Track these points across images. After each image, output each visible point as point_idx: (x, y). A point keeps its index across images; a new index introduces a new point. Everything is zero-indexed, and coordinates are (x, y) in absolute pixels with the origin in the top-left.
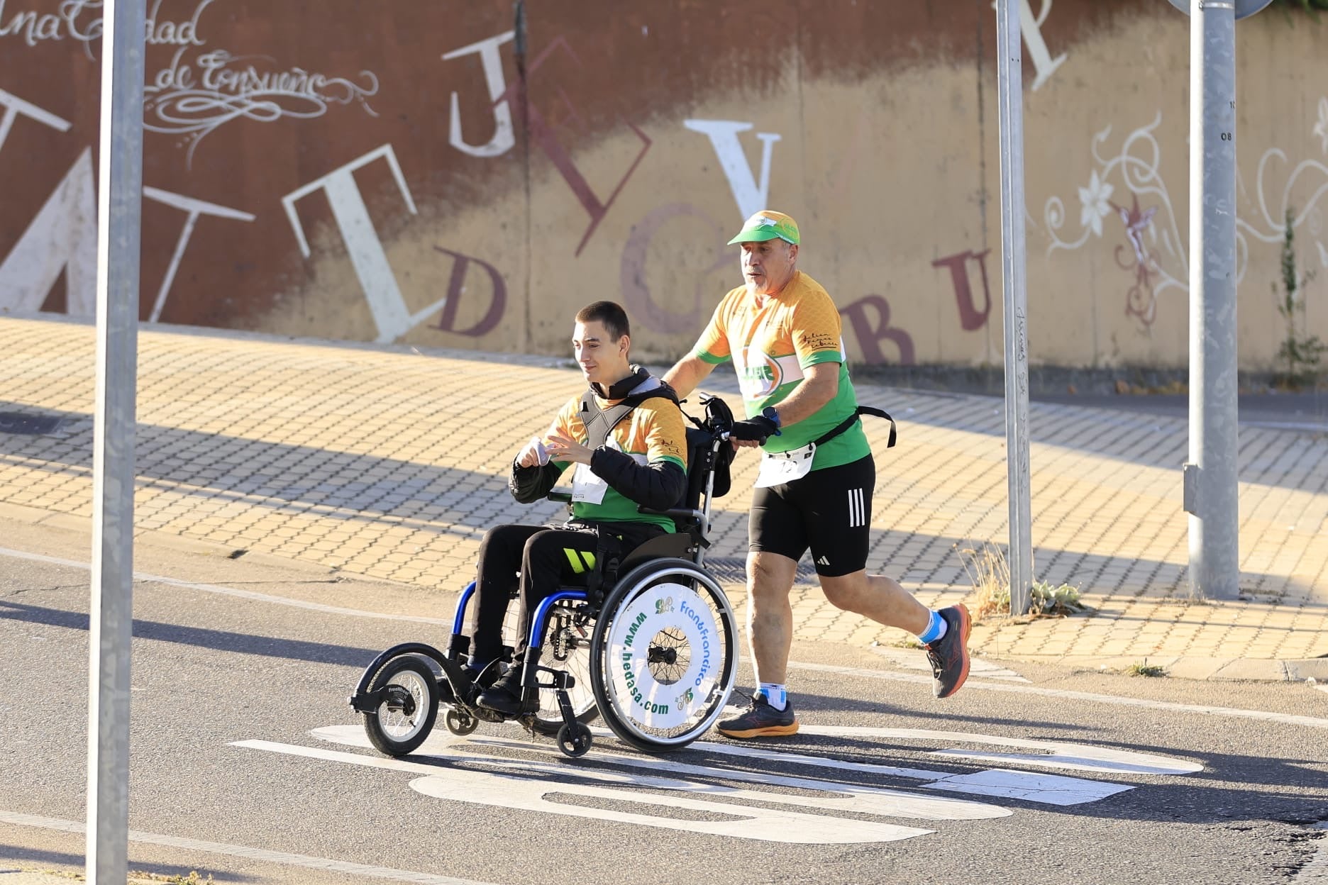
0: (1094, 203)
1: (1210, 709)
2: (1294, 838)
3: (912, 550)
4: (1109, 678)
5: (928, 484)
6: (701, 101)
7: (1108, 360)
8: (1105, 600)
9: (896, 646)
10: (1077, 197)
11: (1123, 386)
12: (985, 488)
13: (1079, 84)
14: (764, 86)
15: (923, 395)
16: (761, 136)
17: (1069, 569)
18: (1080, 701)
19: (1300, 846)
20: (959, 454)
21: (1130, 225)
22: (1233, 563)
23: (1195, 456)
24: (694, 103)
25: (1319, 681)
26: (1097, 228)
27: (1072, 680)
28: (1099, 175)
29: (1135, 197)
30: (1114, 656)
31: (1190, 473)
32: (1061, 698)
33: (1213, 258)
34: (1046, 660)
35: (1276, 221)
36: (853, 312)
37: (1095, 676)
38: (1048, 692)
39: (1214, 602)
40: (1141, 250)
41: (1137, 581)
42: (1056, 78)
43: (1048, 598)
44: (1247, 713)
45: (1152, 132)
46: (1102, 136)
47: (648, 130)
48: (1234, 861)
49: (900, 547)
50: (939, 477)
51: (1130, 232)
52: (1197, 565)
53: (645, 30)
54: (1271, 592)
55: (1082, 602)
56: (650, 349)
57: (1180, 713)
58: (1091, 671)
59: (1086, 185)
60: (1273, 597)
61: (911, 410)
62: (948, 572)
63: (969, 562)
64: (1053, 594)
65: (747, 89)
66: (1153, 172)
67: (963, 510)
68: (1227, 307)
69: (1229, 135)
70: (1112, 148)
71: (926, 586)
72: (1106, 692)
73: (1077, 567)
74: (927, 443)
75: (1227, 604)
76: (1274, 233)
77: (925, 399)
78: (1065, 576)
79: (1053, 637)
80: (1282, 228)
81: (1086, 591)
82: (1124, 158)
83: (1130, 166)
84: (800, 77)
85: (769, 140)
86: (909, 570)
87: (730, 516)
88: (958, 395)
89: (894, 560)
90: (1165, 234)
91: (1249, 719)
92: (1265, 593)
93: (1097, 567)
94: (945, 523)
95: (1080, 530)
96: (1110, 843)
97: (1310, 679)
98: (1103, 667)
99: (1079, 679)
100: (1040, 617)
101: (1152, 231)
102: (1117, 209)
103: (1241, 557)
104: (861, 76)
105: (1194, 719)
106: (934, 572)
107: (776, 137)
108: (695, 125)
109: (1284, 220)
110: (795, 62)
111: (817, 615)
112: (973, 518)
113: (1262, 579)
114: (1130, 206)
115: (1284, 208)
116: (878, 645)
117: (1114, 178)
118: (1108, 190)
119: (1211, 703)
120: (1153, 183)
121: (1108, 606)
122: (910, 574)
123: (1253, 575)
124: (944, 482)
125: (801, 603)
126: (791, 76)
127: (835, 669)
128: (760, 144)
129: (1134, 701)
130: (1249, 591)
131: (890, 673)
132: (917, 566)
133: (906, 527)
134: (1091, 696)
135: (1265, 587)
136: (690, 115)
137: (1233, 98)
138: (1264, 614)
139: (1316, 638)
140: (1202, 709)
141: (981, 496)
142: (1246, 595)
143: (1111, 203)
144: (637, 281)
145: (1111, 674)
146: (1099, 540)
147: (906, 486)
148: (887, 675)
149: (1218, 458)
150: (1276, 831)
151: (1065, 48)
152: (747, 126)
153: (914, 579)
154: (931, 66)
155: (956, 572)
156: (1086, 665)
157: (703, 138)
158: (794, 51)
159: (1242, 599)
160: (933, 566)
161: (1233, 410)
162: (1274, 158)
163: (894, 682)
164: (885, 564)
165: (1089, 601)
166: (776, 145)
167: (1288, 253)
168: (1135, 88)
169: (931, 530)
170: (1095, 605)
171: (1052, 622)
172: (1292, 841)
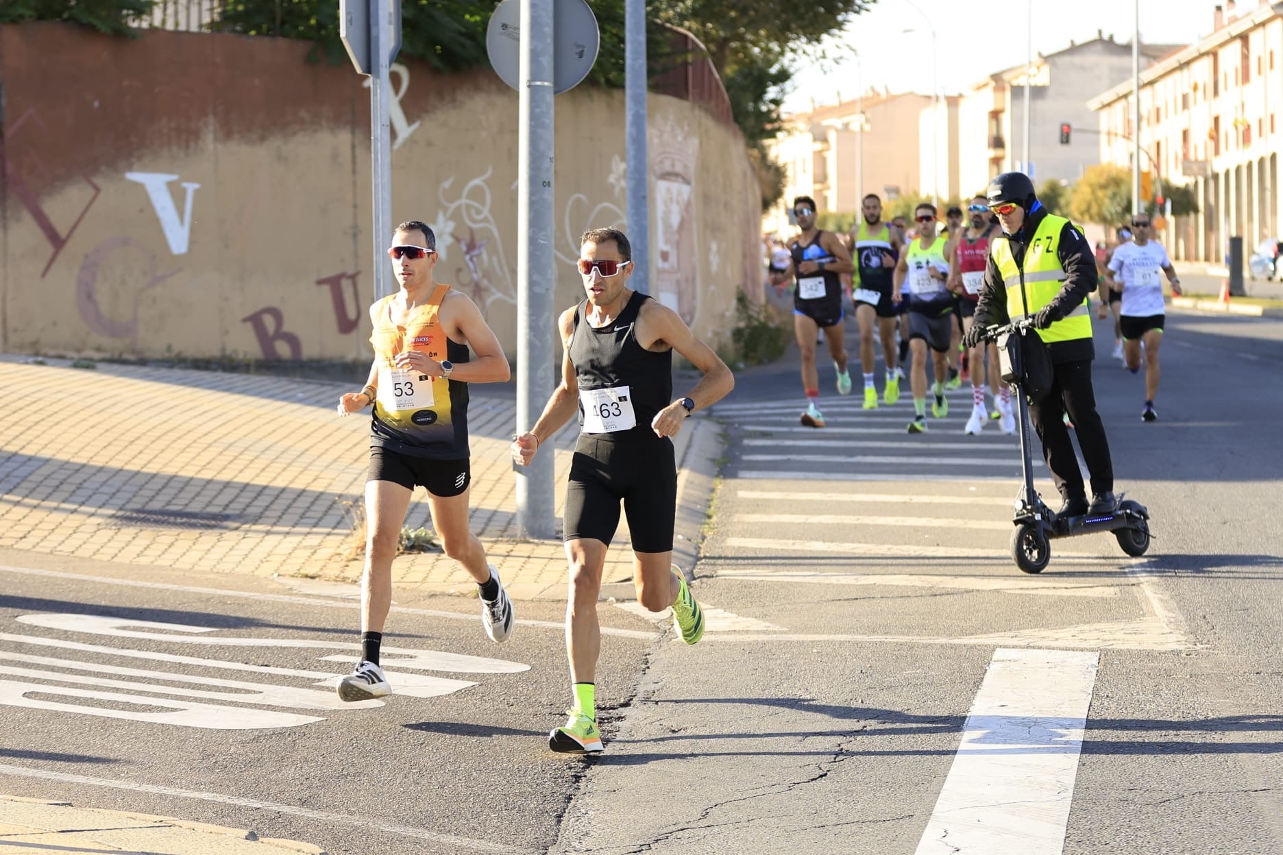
1: (537, 623)
3: (303, 503)
4: (457, 600)
5: (314, 452)
6: (139, 158)
9: (293, 576)
12: (358, 454)
13: (429, 144)
14: (187, 147)
15: (309, 383)
16: (185, 185)
18: (435, 617)
20: (339, 429)
21: (467, 253)
22: (550, 511)
24: (133, 160)
25: (618, 600)
27: (428, 601)
28: (445, 214)
29: (471, 230)
30: (460, 583)
32: (420, 615)
33: (536, 277)
34: (408, 586)
36: (255, 320)
37: (446, 598)
38: (411, 610)
39: (538, 541)
40: (476, 271)
42: (411, 140)
43: (409, 538)
45: (484, 181)
46: (447, 184)
47: (98, 181)
49: (295, 500)
50: (322, 447)
51: (468, 257)
52: (523, 512)
53: (96, 104)
56: (98, 349)
58: (443, 594)
59: (435, 221)
61: (301, 395)
62: (332, 519)
63: (348, 511)
64: (412, 535)
65: (174, 149)
66: (486, 212)
67: (343, 472)
68: (546, 315)
69: (549, 183)
70: (454, 194)
71: (315, 530)
72: (455, 611)
74: (314, 420)
77: (312, 387)
78: (423, 522)
79: (413, 568)
82: (463, 201)
83: (468, 207)
84: (216, 139)
85: (191, 187)
86: (301, 518)
87: (163, 477)
88: (339, 383)
89: (290, 510)
94: (329, 481)
97: (611, 599)
98: (452, 591)
99: (434, 600)
100: (403, 553)
101: (485, 256)
102: (458, 240)
104: (262, 139)
106: (320, 519)
107: (197, 186)
108: (134, 176)
110: (211, 128)
111: (231, 553)
112: (350, 478)
114: (468, 238)
116: (279, 575)
117: (456, 216)
118: (451, 226)
119: (537, 618)
120: (485, 220)
122: (304, 521)
124: (327, 450)
125: (219, 544)
126: (209, 139)
127: (246, 594)
128: (184, 191)
131: (288, 597)
132: (308, 514)
133: (299, 485)
134: (443, 614)
136: (130, 168)
137: (552, 154)
139: (615, 568)
140: (530, 623)
141: (356, 460)
143: (453, 235)
144: (89, 296)
145: (458, 596)
147: (298, 453)
148: (286, 599)
151: (421, 118)
152: (174, 177)
153: (305, 525)
154: (315, 131)
155: (338, 518)
156: (439, 590)
157: (140, 187)
158: (211, 120)
160: (320, 515)
162: (578, 199)
163: (291, 605)
164: (283, 514)
166: (197, 192)
168: (472, 147)
169: (318, 487)
171: (412, 557)
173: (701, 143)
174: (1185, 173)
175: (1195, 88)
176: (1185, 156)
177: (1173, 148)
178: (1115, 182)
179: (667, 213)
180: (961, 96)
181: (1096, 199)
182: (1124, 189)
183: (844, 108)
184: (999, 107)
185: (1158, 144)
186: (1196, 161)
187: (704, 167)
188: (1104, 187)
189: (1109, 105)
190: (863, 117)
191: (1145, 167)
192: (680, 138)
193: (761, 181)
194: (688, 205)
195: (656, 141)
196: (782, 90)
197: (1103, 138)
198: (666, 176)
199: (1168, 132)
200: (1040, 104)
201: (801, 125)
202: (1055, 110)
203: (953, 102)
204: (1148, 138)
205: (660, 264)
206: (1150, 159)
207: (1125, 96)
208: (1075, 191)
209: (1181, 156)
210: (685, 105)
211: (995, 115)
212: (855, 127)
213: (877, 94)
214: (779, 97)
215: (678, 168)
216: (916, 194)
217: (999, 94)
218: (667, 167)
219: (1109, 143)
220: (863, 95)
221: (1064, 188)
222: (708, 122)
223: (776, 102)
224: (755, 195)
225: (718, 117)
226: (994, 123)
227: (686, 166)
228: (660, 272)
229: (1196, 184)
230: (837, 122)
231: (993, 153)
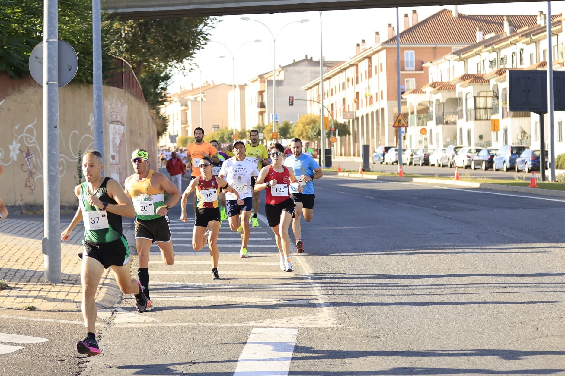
0: (14, 150)
1: (51, 320)
2: (79, 363)
4: (17, 311)
7: (19, 203)
8: (16, 284)
10: (8, 148)
11: (24, 211)
13: (9, 110)
17: (5, 274)
18: (7, 319)
19: (81, 365)
21: (26, 157)
22: (59, 270)
23: (46, 235)
26: (15, 158)
27: (5, 311)
28: (16, 140)
29: (28, 147)
30: (19, 304)
31: (44, 240)
33: (51, 168)
35: (76, 155)
37: (13, 310)
39: (53, 284)
40: (30, 165)
41: (27, 277)
42: (1, 108)
44: (64, 321)
45: (33, 125)
46: (17, 127)
48: (59, 371)
51: (26, 159)
52: (47, 272)
54: (72, 280)
55: (8, 285)
57: (41, 322)
58: (11, 308)
59: (12, 144)
60: (73, 282)
66: (34, 139)
68: (56, 184)
69: (57, 126)
70: (20, 131)
72: (16, 315)
73: (7, 273)
75: (57, 284)
76: (75, 159)
78: (3, 276)
80: (78, 157)
81: (10, 282)
82: (24, 134)
83: (26, 137)
90: (38, 159)
91: (64, 323)
92: (70, 280)
93: (14, 273)
95: (8, 260)
96: (17, 366)
98: (15, 307)
99: (7, 311)
101: (34, 159)
102: (22, 152)
103: (62, 268)
105: (46, 324)
109: (78, 155)
113: (70, 275)
114: (26, 151)
115: (78, 151)
117: (21, 141)
118: (19, 145)
119: (52, 318)
120: (34, 143)
121: (17, 286)
123: (66, 274)
129: (26, 318)
130: (65, 280)
134: (11, 317)
135: (71, 279)
137: (58, 114)
138: (70, 288)
140: (49, 320)
142: (64, 281)
143: (19, 150)
145: (18, 309)
146: (14, 264)
149: (54, 235)
150: (73, 361)
151: (4, 98)
156: (9, 306)
159: (63, 283)
161: (59, 219)
162: (75, 133)
165: (11, 285)
167: (79, 165)
168: (28, 111)
170: (13, 286)
172: (78, 364)
173: (129, 107)
174: (344, 118)
175: (348, 80)
176: (344, 110)
177: (339, 106)
178: (314, 122)
179: (114, 139)
180: (246, 85)
181: (305, 129)
182: (317, 125)
183: (194, 91)
184: (262, 90)
185: (332, 105)
186: (349, 112)
187: (130, 118)
188: (309, 124)
189: (311, 88)
190: (203, 95)
191: (326, 114)
192: (119, 106)
193: (156, 124)
194: (123, 134)
195: (109, 107)
196: (166, 84)
197: (308, 102)
198: (113, 122)
199: (337, 99)
200: (280, 88)
201: (175, 99)
202: (287, 91)
203: (242, 87)
204: (327, 102)
205: (111, 161)
206: (329, 112)
207: (318, 84)
208: (296, 126)
209: (342, 110)
210: (122, 91)
211: (261, 93)
212: (199, 99)
213: (209, 85)
214: (165, 87)
215: (119, 119)
216: (226, 128)
217: (263, 84)
218: (114, 118)
219: (310, 105)
220: (203, 85)
221: (291, 124)
222: (132, 98)
223: (164, 89)
224: (154, 130)
225: (136, 96)
226: (260, 96)
227: (122, 118)
228: (111, 164)
229: (349, 122)
230: (192, 98)
231: (260, 110)
